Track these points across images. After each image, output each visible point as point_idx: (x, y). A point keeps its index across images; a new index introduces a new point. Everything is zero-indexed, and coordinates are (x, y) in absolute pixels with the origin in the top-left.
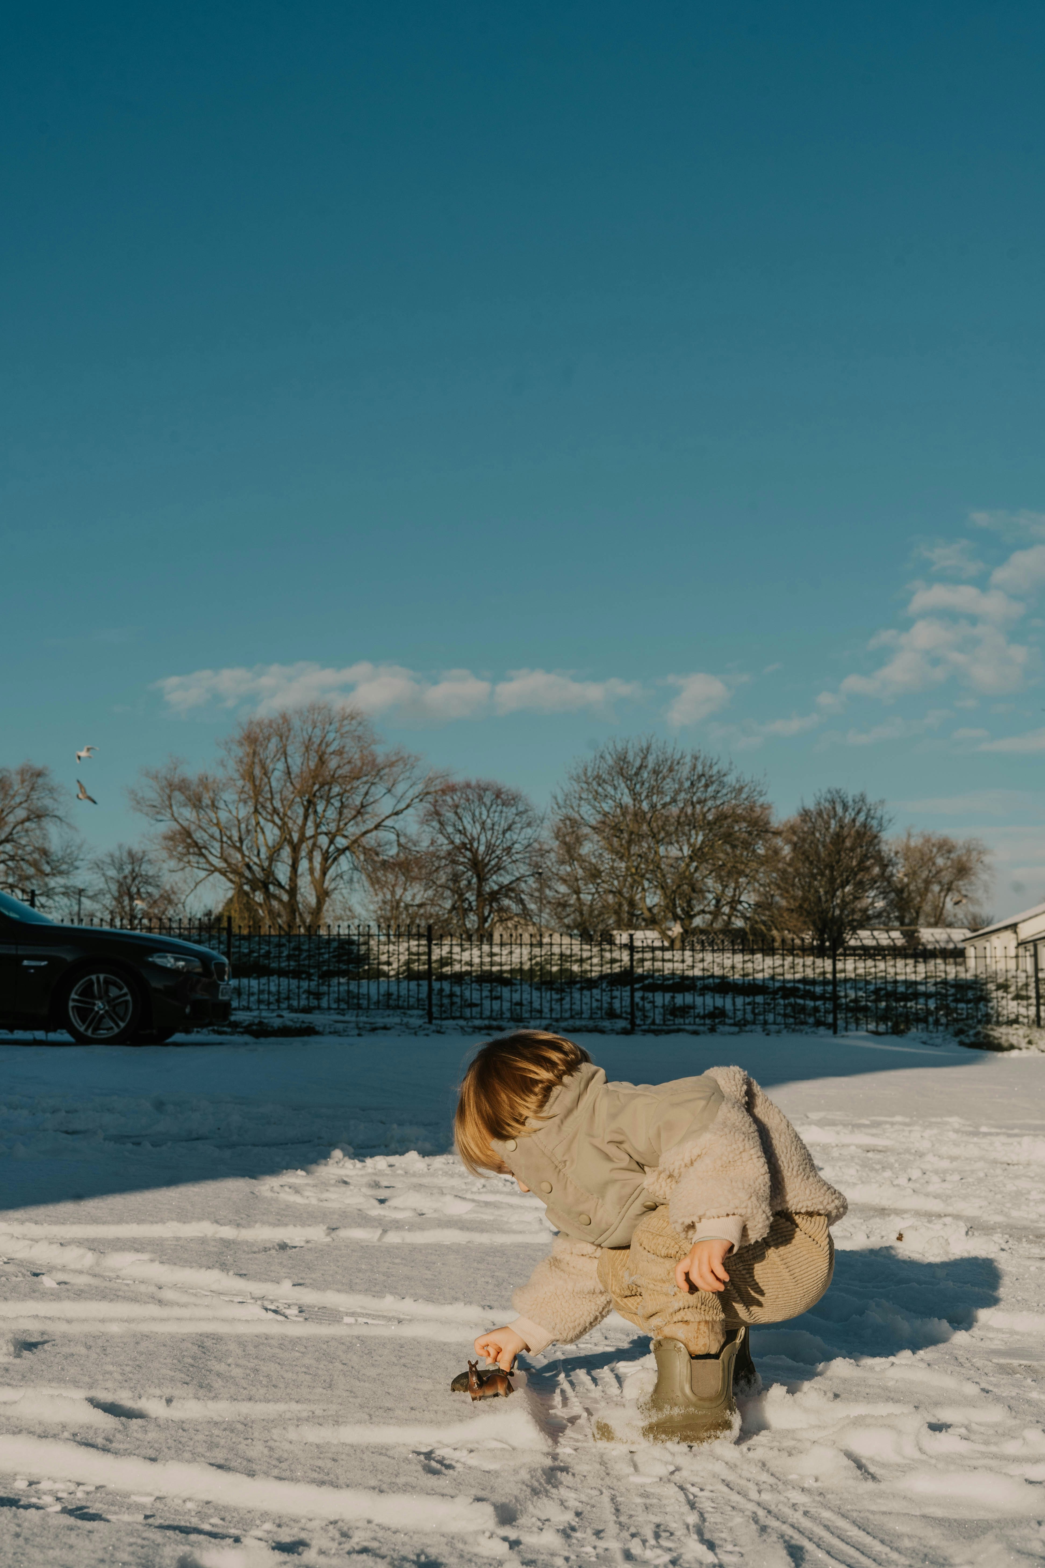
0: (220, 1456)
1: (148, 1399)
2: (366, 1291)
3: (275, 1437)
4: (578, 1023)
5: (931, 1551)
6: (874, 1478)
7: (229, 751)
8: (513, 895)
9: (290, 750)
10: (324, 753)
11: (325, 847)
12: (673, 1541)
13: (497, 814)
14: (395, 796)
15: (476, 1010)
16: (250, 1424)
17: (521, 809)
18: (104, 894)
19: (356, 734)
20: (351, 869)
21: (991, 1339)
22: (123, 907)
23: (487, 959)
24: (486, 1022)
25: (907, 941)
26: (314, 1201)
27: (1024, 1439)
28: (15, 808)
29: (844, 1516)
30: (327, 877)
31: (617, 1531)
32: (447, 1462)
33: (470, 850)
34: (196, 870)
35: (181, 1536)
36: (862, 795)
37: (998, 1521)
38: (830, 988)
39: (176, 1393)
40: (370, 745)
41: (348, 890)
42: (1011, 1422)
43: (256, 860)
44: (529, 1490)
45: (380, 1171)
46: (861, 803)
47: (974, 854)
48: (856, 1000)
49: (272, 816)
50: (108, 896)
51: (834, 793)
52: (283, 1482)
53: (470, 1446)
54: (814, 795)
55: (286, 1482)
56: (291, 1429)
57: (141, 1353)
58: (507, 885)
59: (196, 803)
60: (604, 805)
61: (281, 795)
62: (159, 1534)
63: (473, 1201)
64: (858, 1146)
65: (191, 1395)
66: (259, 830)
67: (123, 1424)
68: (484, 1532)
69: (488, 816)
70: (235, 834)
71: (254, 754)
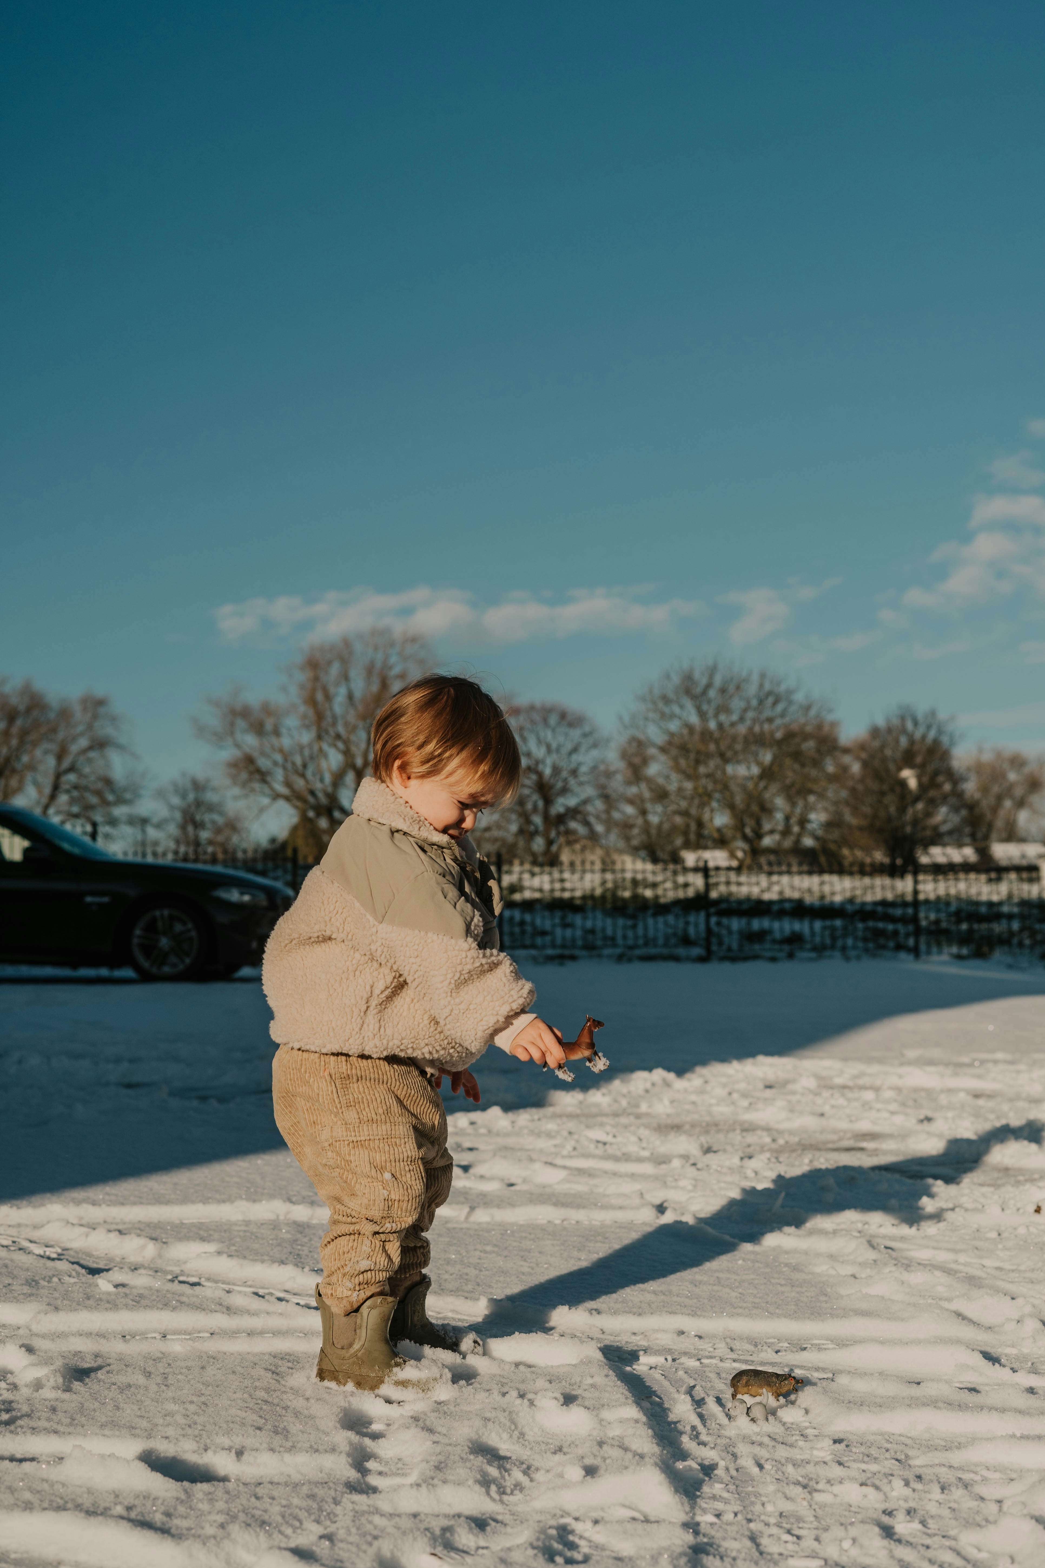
1: (215, 1452)
4: (652, 951)
7: (291, 676)
8: (580, 817)
9: (353, 673)
10: (386, 677)
13: (562, 736)
15: (548, 939)
17: (587, 729)
18: (168, 823)
19: (419, 656)
22: (187, 835)
23: (557, 886)
24: (558, 952)
25: (980, 857)
28: (77, 737)
33: (536, 772)
34: (259, 797)
36: (932, 710)
38: (910, 911)
39: (249, 1442)
43: (320, 785)
45: (462, 1129)
46: (931, 718)
48: (937, 922)
49: (335, 741)
50: (173, 824)
51: (904, 708)
53: (595, 1515)
57: (207, 1384)
58: (574, 808)
59: (258, 729)
60: (670, 725)
61: (344, 720)
63: (564, 1167)
64: (968, 1092)
65: (265, 1445)
66: (322, 755)
67: (186, 1491)
69: (553, 738)
70: (298, 760)
71: (316, 679)
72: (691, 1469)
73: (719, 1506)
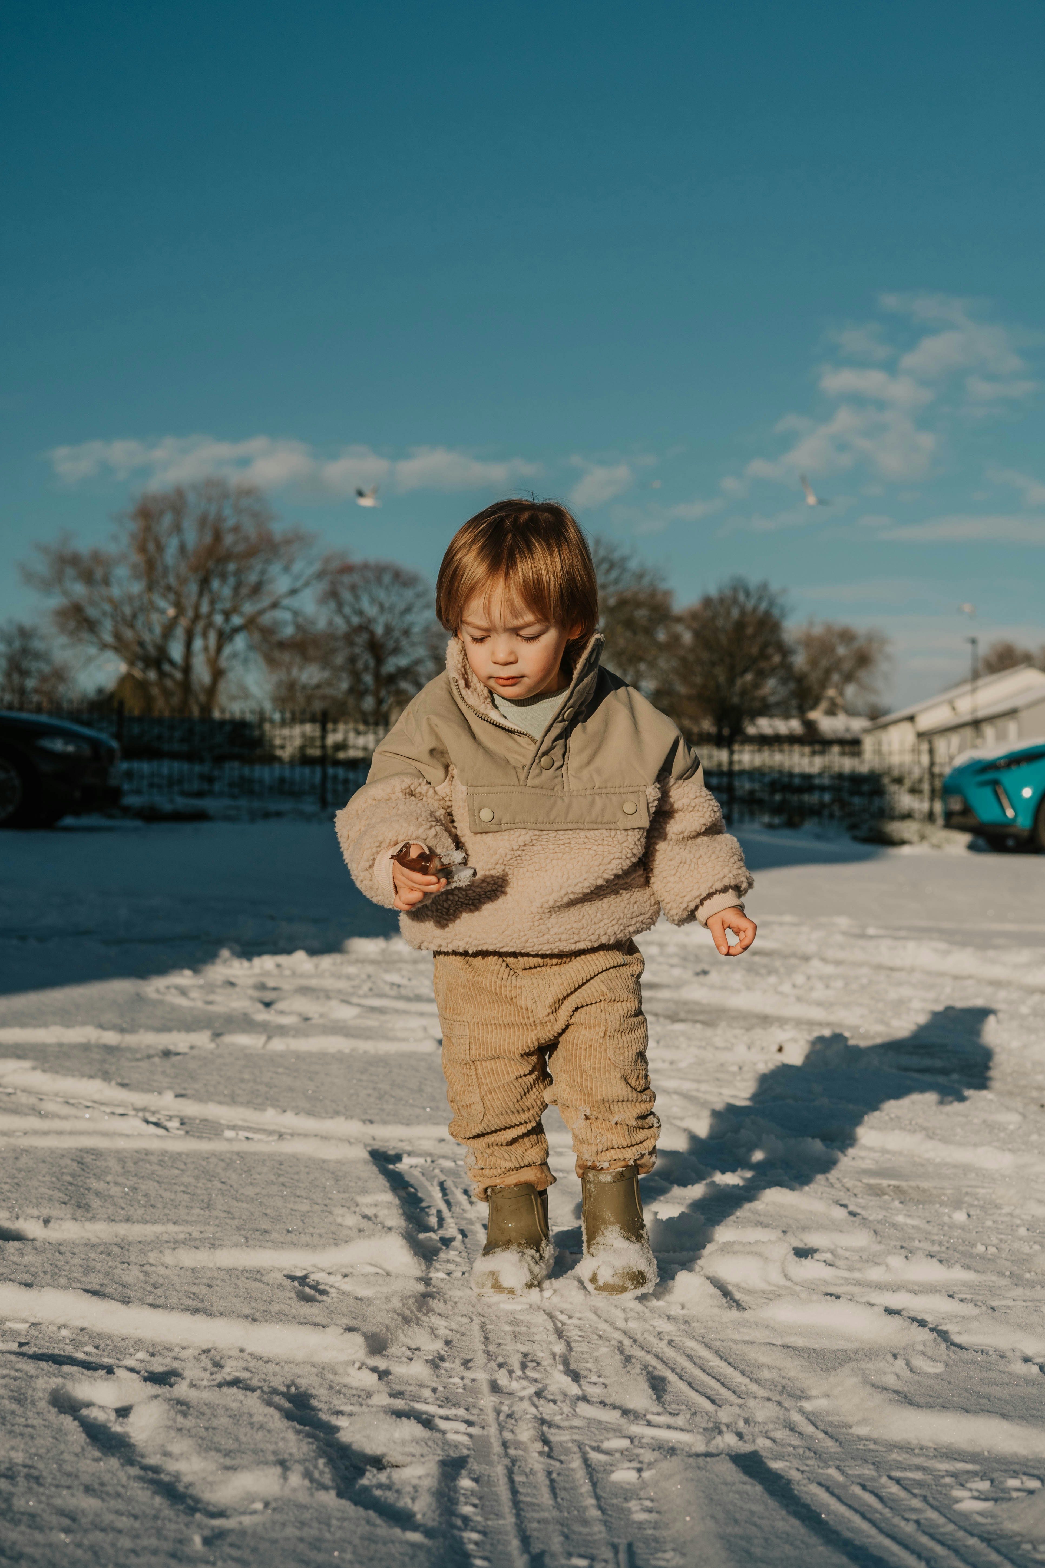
0: (94, 1281)
1: (25, 1219)
2: (248, 1104)
3: (151, 1261)
5: (789, 1383)
6: (739, 1306)
7: (122, 525)
8: (411, 678)
9: (185, 525)
10: (220, 529)
11: (220, 625)
12: (539, 1371)
13: (395, 595)
14: (292, 574)
16: (127, 1247)
17: (420, 590)
19: (253, 510)
20: (247, 648)
21: (863, 1158)
22: (12, 683)
25: (805, 730)
26: (200, 1004)
27: (887, 1266)
29: (707, 1346)
30: (222, 655)
31: (485, 1361)
32: (321, 1287)
33: (367, 632)
34: (87, 647)
35: (54, 1367)
36: (764, 582)
37: (856, 1352)
38: (726, 780)
39: (54, 1213)
40: (266, 522)
41: (244, 671)
42: (877, 1248)
43: (149, 637)
44: (400, 1319)
45: (267, 971)
46: (763, 590)
48: (752, 792)
51: (737, 580)
52: (157, 1310)
53: (344, 1271)
55: (160, 1310)
56: (168, 1252)
57: (20, 1170)
58: (405, 668)
59: (88, 577)
61: (176, 570)
62: (32, 1365)
63: (359, 1005)
65: (69, 1216)
66: (153, 607)
68: (354, 1363)
69: (386, 598)
70: (127, 610)
71: (148, 529)
72: (431, 1239)
73: (451, 1267)
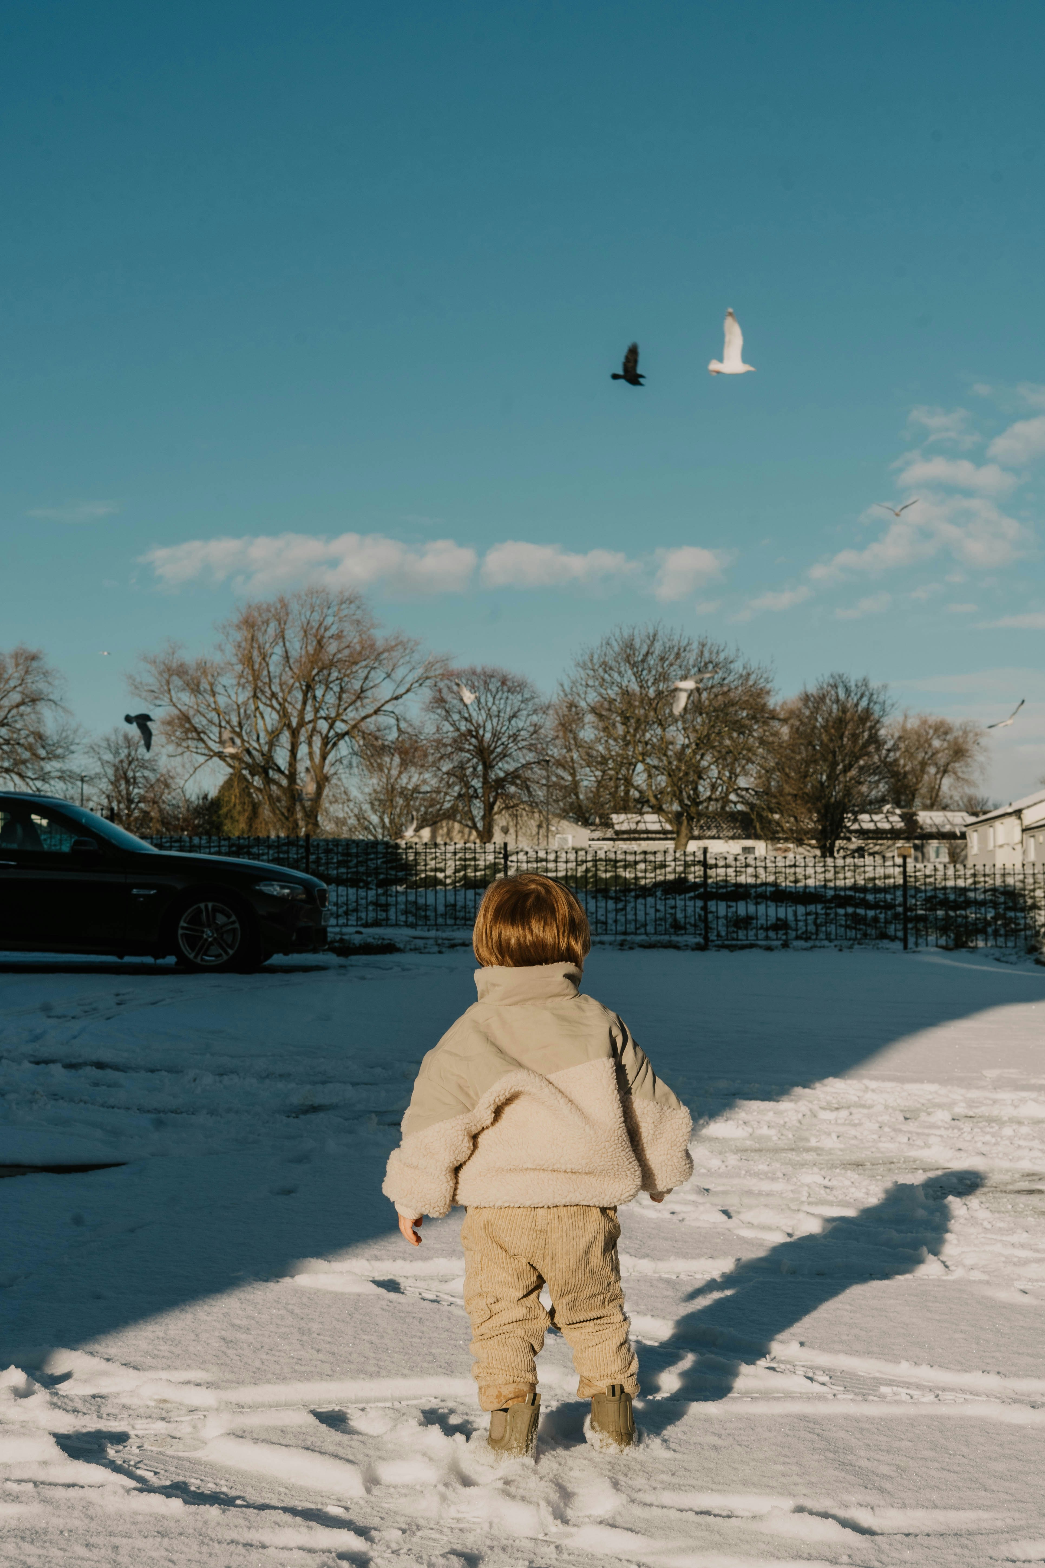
4: (646, 938)
7: (228, 635)
8: (518, 782)
9: (289, 634)
10: (323, 637)
11: (324, 732)
13: (502, 701)
14: (394, 681)
17: (527, 695)
18: (100, 778)
19: (355, 617)
20: (351, 754)
22: (120, 792)
25: (906, 825)
28: (9, 692)
30: (327, 762)
33: (476, 737)
34: (194, 755)
36: (864, 680)
40: (368, 629)
41: (348, 775)
43: (256, 745)
46: (863, 688)
47: (971, 735)
49: (271, 700)
50: (105, 780)
51: (837, 677)
54: (817, 680)
58: (513, 773)
59: (196, 690)
60: (610, 692)
61: (280, 679)
66: (258, 715)
69: (494, 704)
70: (234, 719)
71: (253, 638)
